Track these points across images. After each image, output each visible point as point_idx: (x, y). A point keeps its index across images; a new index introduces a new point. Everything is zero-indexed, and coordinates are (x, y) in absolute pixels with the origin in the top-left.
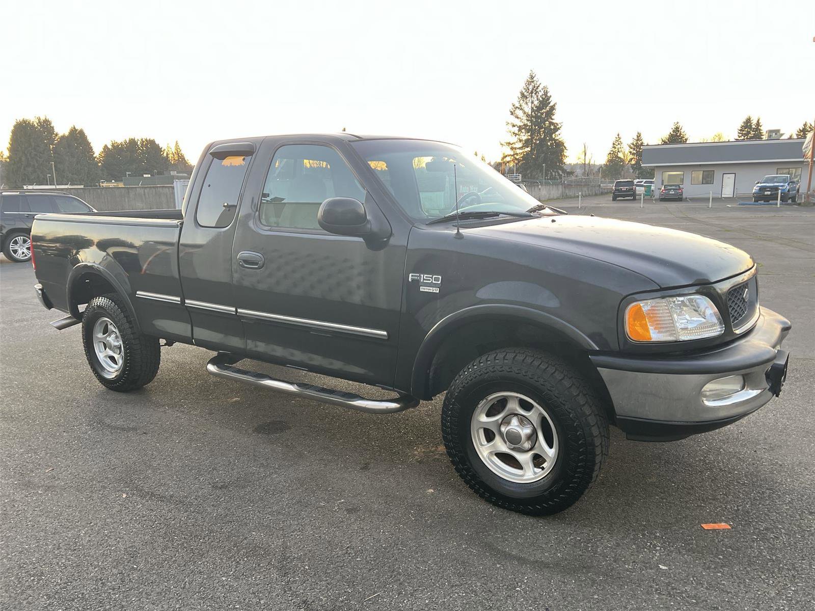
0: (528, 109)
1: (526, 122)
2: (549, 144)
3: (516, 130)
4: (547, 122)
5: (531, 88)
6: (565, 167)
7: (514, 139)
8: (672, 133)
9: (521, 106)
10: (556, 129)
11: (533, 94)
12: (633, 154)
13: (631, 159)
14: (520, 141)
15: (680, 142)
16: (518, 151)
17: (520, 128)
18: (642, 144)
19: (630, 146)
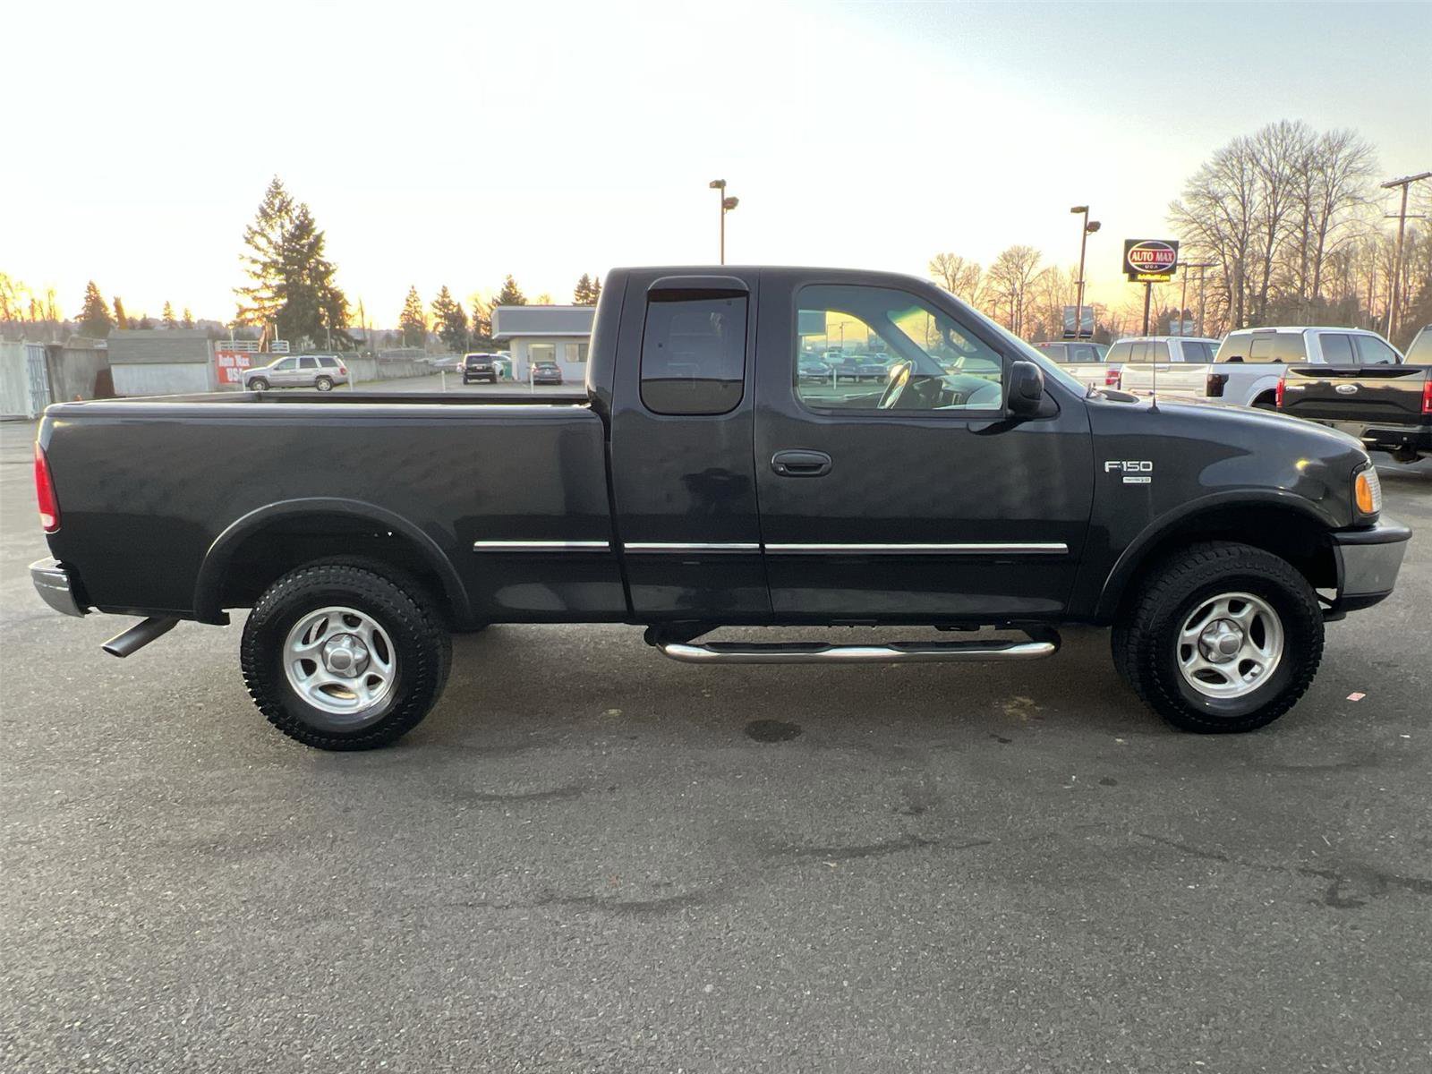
0: (276, 236)
1: (275, 257)
2: (320, 295)
3: (258, 268)
4: (313, 260)
5: (276, 205)
6: (351, 333)
7: (255, 283)
8: (505, 290)
9: (262, 230)
10: (328, 272)
11: (283, 214)
12: (441, 317)
13: (437, 325)
14: (268, 287)
15: (517, 304)
16: (267, 304)
17: (265, 266)
18: (450, 303)
19: (433, 305)
